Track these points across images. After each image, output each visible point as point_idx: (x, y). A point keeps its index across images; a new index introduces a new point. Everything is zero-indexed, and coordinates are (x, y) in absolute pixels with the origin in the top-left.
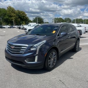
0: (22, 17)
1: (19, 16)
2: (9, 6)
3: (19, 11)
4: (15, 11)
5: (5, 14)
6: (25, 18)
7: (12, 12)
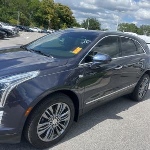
3: (61, 6)
4: (54, 4)
6: (69, 18)
7: (49, 6)
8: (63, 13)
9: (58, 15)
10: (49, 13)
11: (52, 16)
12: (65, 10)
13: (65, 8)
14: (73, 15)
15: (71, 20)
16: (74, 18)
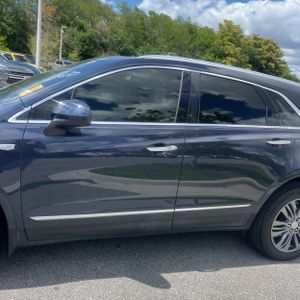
0: (264, 62)
1: (252, 55)
2: (225, 21)
3: (258, 39)
4: (241, 37)
5: (207, 47)
6: (273, 65)
7: (230, 40)
8: (260, 53)
9: (248, 58)
10: (228, 55)
11: (234, 59)
12: (266, 47)
13: (266, 44)
14: (282, 59)
15: (277, 67)
16: (284, 63)
